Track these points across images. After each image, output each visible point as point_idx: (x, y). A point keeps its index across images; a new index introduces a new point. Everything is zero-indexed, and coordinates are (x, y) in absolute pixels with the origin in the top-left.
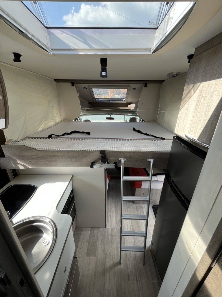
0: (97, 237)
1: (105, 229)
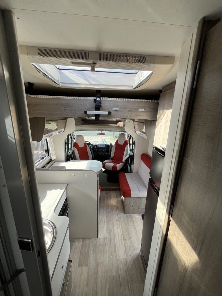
0: (89, 247)
1: (96, 238)
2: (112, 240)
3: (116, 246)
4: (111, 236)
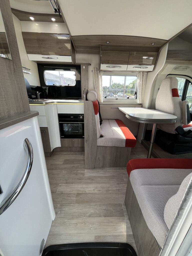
0: (77, 164)
1: (84, 168)
2: (80, 181)
3: (72, 184)
4: (85, 180)
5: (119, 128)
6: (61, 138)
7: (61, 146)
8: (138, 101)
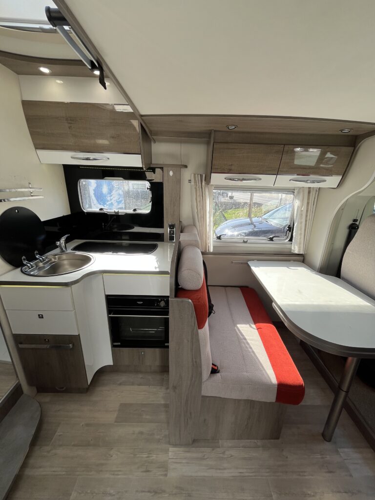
1: (168, 441)
4: (170, 495)
5: (254, 326)
6: (113, 346)
7: (112, 364)
8: (296, 249)
